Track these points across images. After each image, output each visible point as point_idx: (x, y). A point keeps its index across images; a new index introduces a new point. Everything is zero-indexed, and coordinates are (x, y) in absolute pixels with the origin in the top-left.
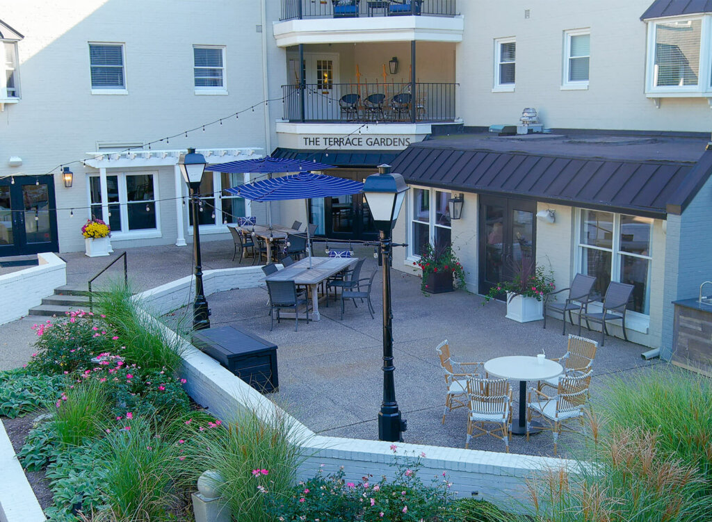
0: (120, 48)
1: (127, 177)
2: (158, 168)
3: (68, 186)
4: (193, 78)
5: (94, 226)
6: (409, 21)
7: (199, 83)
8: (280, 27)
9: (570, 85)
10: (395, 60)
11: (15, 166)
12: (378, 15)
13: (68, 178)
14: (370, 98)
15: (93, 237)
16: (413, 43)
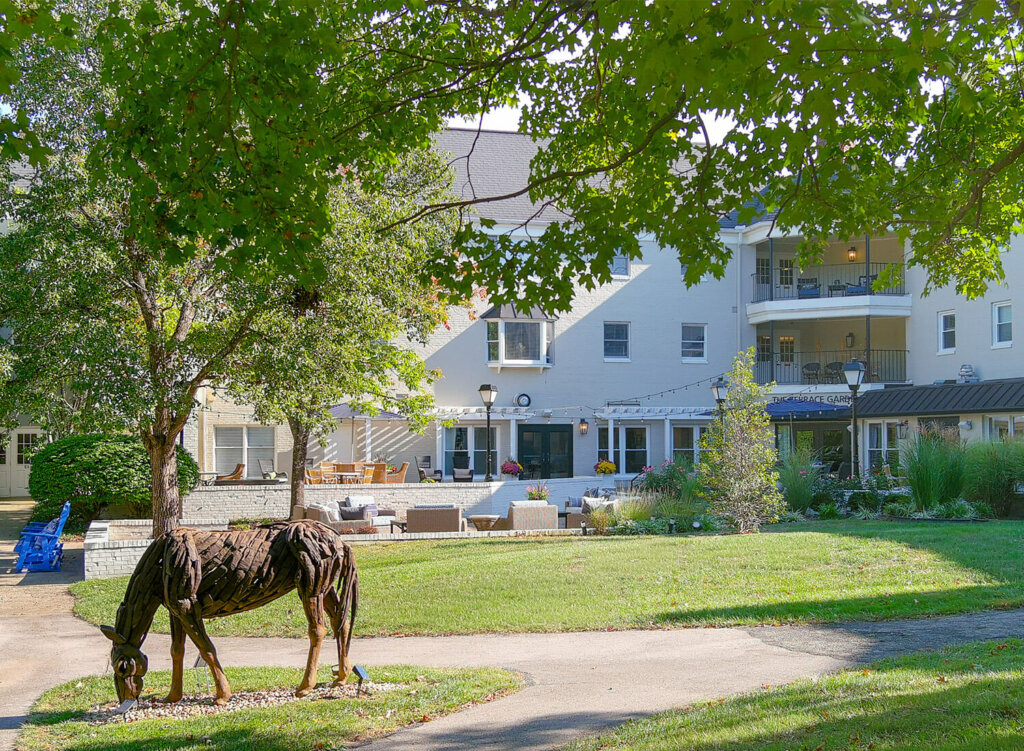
0: (626, 326)
1: (627, 429)
2: (650, 422)
3: (583, 433)
4: (680, 350)
5: (604, 464)
6: (865, 300)
7: (684, 354)
8: (751, 308)
9: (997, 345)
10: (851, 335)
11: (548, 416)
12: (837, 296)
13: (584, 427)
14: (829, 366)
15: (604, 472)
16: (868, 317)
